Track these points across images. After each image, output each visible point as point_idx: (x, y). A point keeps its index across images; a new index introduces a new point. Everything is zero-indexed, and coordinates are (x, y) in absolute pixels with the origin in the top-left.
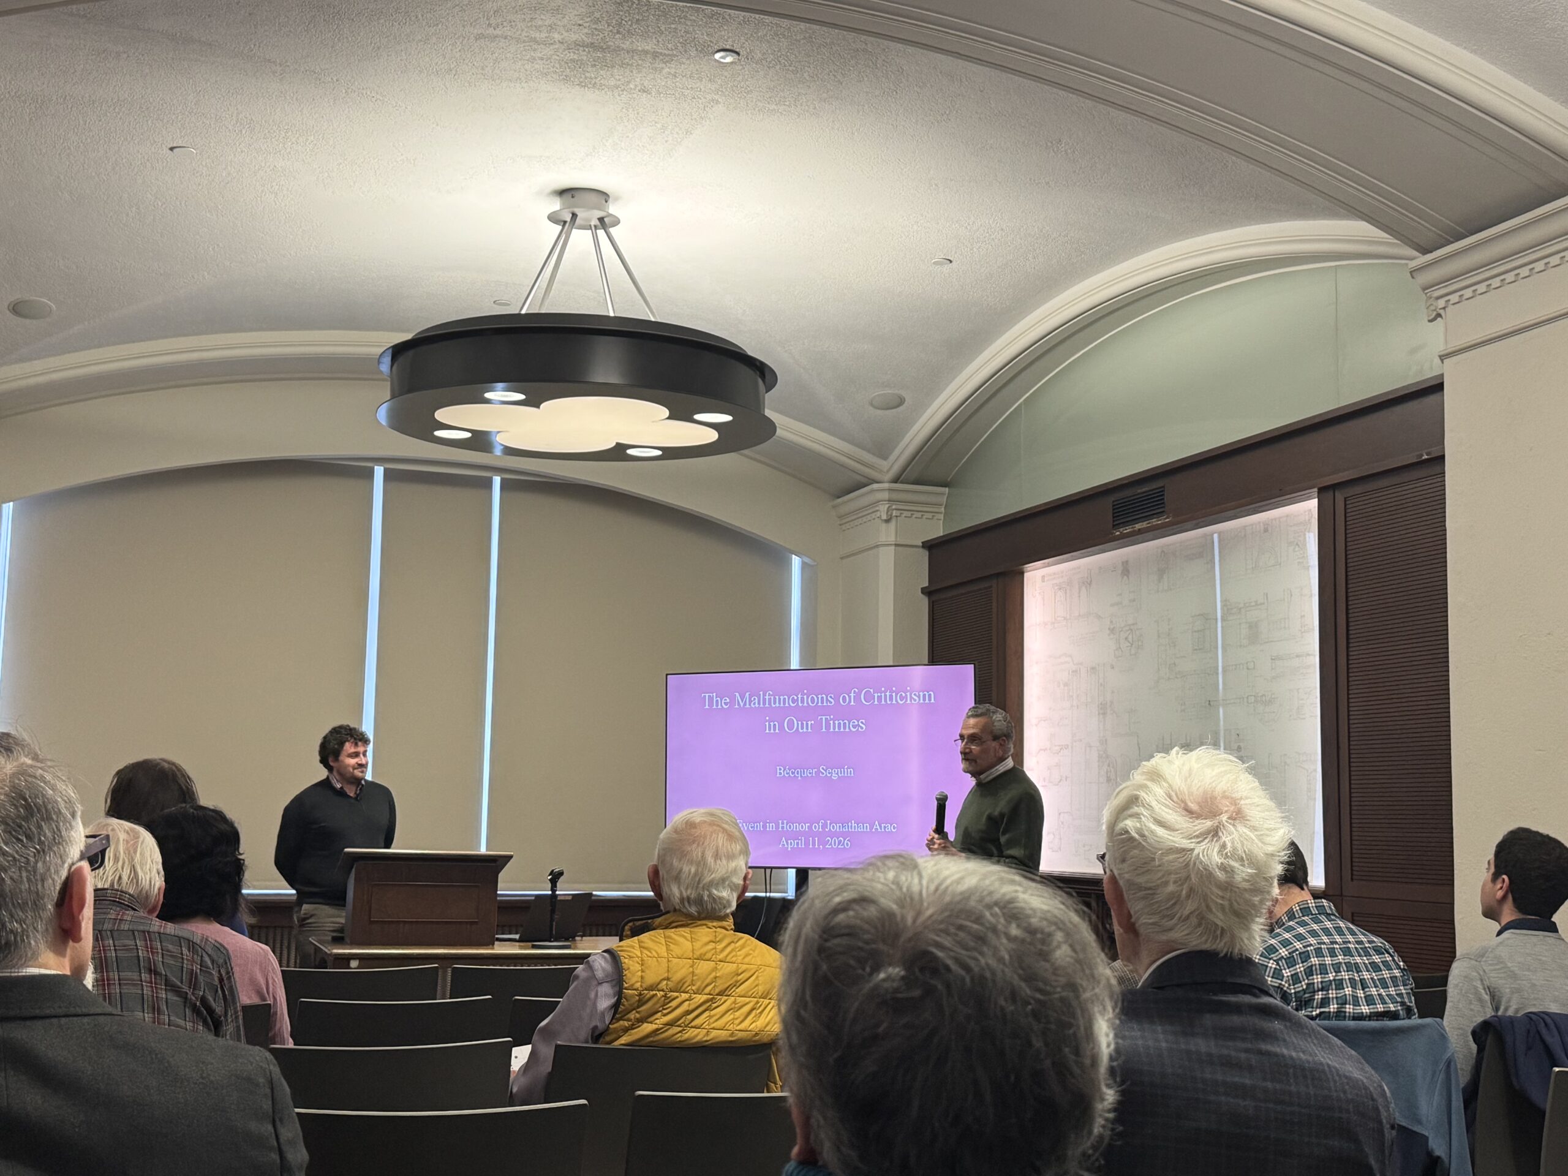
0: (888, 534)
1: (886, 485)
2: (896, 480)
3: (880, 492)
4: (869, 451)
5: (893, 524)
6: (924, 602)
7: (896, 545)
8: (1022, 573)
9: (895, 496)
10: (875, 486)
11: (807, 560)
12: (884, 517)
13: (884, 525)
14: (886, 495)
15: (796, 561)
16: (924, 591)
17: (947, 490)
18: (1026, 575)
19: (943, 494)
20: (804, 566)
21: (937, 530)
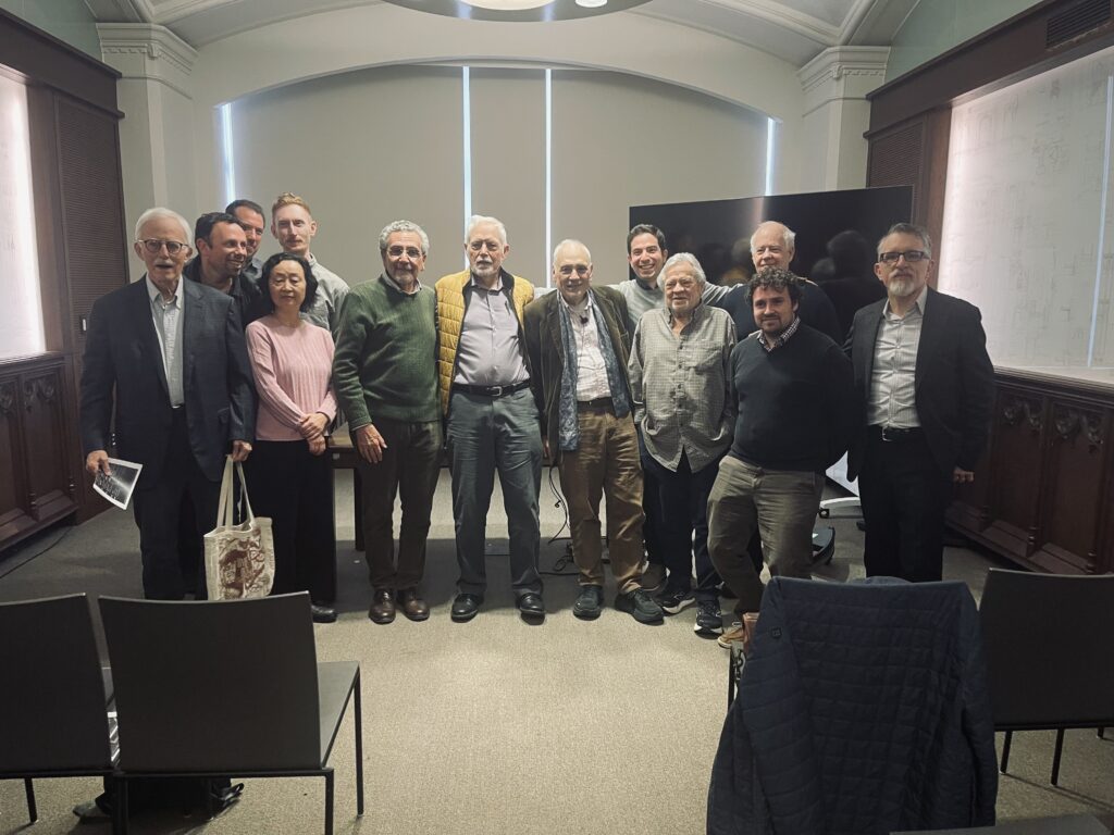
0: (838, 90)
1: (838, 48)
2: (846, 43)
3: (832, 56)
4: (823, 19)
5: (842, 81)
6: (865, 144)
7: (844, 99)
8: (949, 108)
9: (846, 56)
10: (829, 50)
11: (780, 122)
12: (835, 76)
13: (835, 83)
14: (837, 56)
15: (771, 122)
16: (866, 135)
17: (889, 48)
18: (954, 110)
19: (886, 52)
20: (777, 125)
21: (879, 81)
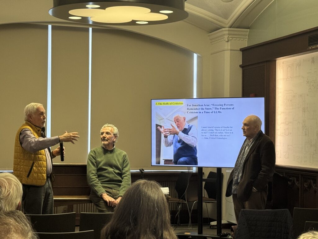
0: (228, 46)
1: (227, 29)
2: (230, 27)
3: (225, 31)
4: (221, 16)
5: (229, 43)
6: (240, 70)
7: (231, 50)
8: (276, 61)
9: (230, 33)
10: (223, 29)
11: (199, 55)
12: (226, 40)
13: (226, 43)
14: (227, 32)
15: (195, 56)
16: (240, 66)
17: (249, 30)
18: (277, 61)
19: (248, 31)
20: (198, 57)
21: (245, 45)
